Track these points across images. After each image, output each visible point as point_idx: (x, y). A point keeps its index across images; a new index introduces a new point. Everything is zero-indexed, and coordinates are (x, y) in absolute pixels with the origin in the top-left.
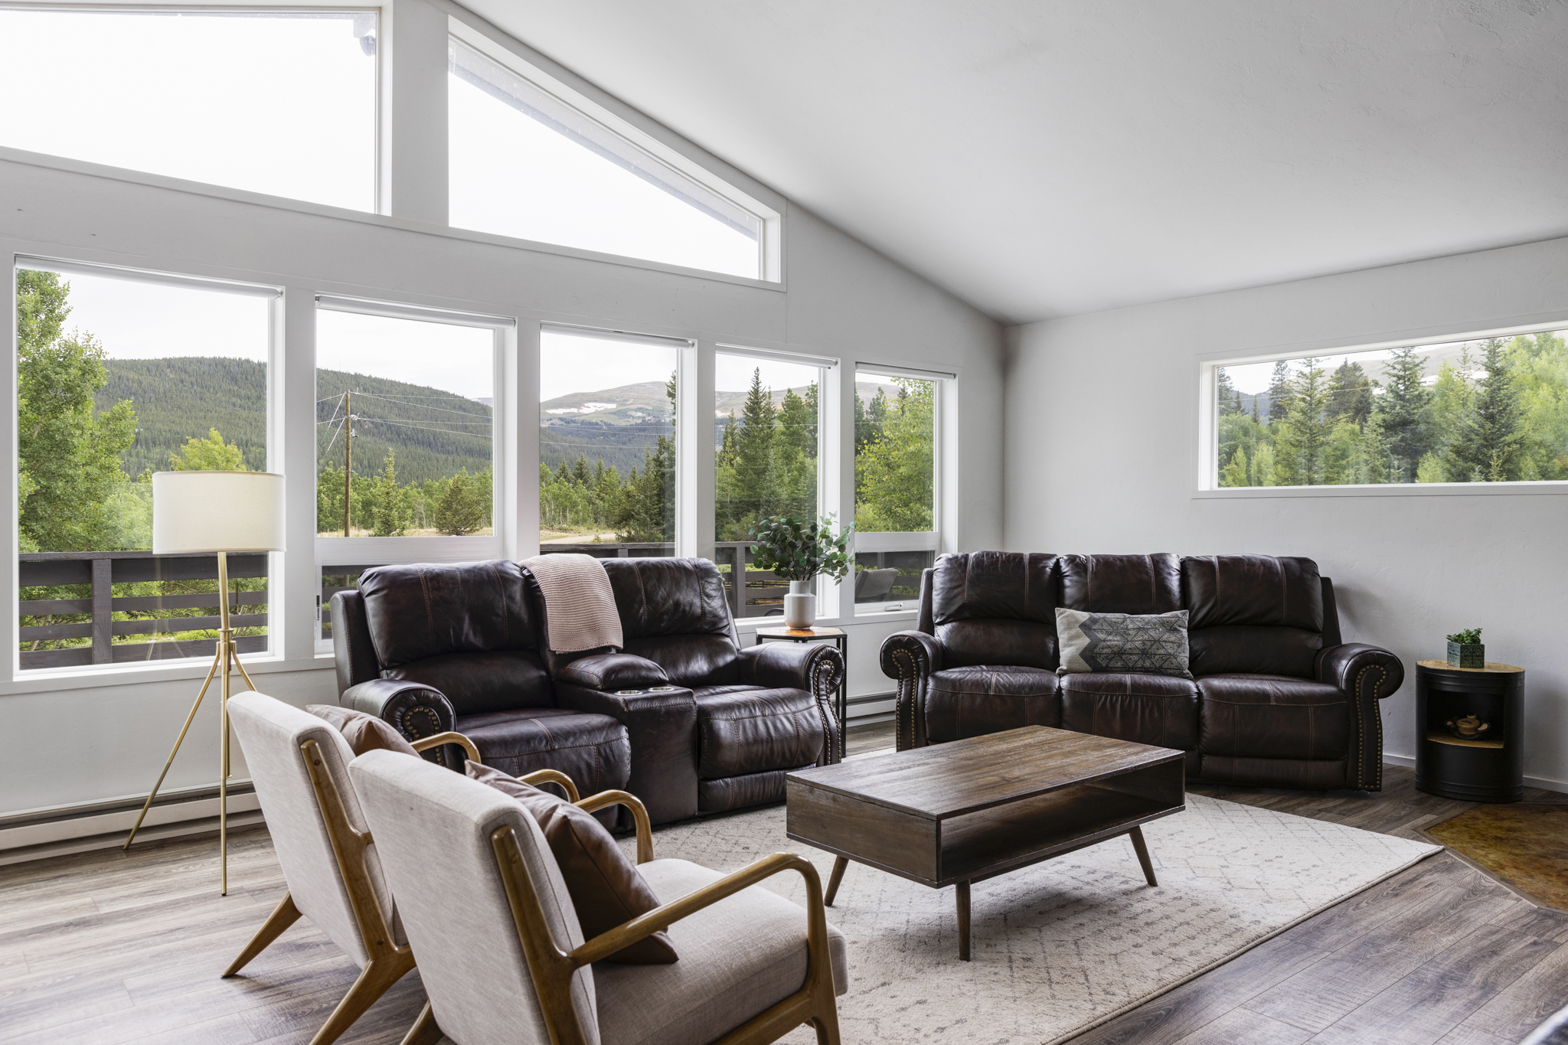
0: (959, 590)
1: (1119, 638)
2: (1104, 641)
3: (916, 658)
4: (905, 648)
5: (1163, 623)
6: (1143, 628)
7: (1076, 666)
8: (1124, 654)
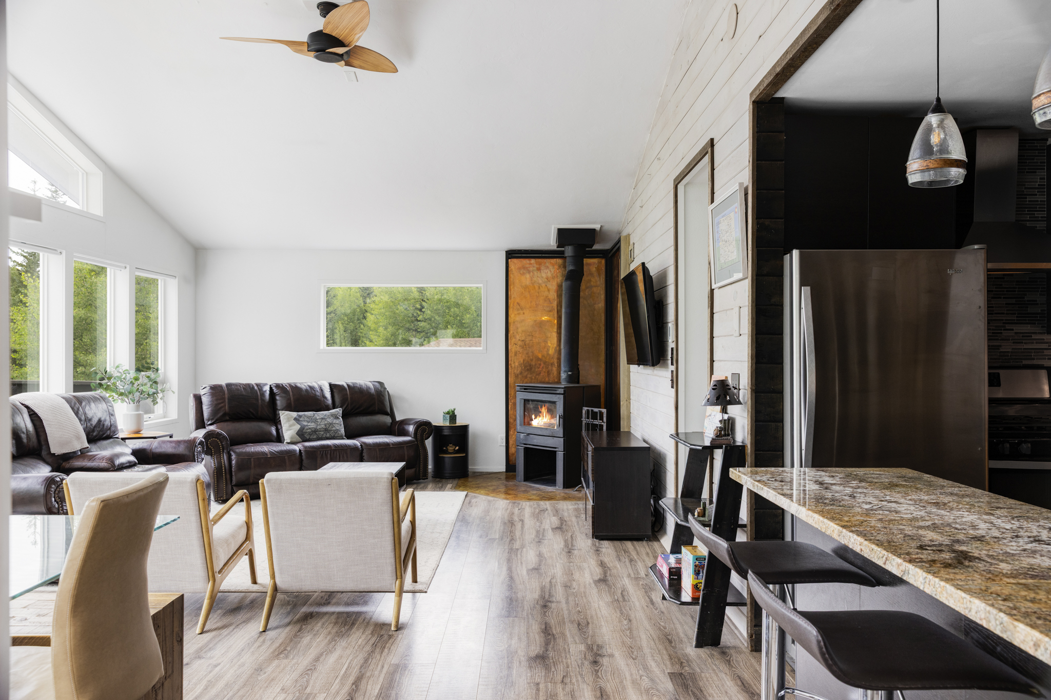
0: (222, 405)
1: (313, 424)
2: (307, 426)
3: (221, 443)
4: (216, 438)
5: (332, 415)
6: (324, 418)
7: (295, 440)
8: (317, 431)
